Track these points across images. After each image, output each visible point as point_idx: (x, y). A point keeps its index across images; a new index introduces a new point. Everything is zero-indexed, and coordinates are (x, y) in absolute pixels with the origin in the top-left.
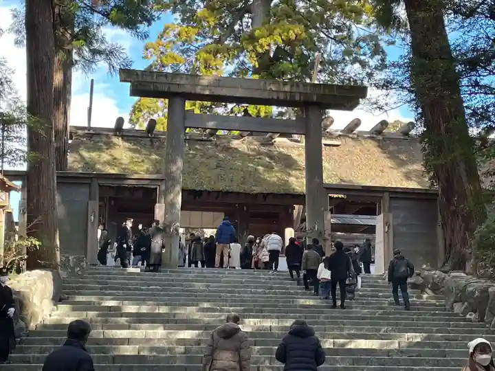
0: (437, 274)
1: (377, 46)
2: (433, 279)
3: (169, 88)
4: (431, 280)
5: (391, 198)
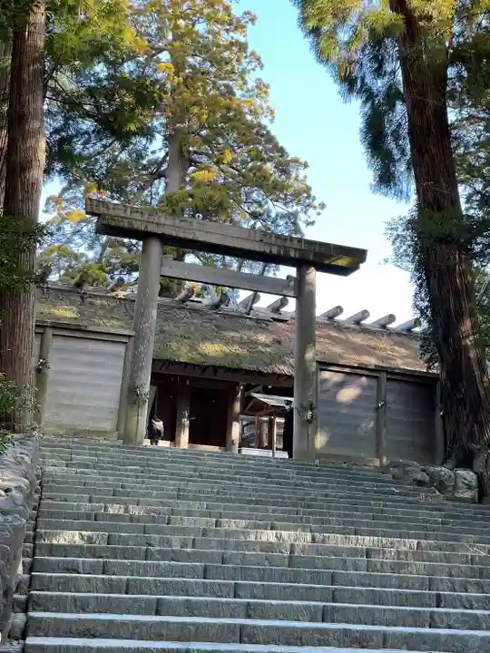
0: (444, 471)
1: (294, 223)
2: (440, 476)
3: (146, 226)
4: (437, 478)
5: (388, 379)
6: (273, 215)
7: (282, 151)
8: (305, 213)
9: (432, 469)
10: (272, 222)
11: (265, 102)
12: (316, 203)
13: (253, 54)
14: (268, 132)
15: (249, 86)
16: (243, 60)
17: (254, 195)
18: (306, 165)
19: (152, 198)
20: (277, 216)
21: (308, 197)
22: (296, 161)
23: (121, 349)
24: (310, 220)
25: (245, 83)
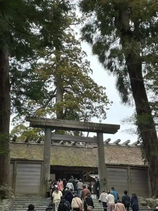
1: (103, 110)
2: (150, 201)
3: (46, 124)
4: (149, 203)
5: (131, 169)
6: (94, 107)
7: (96, 84)
8: (106, 105)
9: (147, 199)
10: (94, 110)
11: (89, 67)
12: (110, 102)
13: (83, 52)
14: (91, 78)
15: (83, 63)
16: (80, 54)
17: (87, 101)
18: (105, 88)
19: (52, 104)
20: (96, 107)
21: (107, 100)
22: (101, 87)
23: (40, 166)
24: (108, 108)
25: (81, 62)
